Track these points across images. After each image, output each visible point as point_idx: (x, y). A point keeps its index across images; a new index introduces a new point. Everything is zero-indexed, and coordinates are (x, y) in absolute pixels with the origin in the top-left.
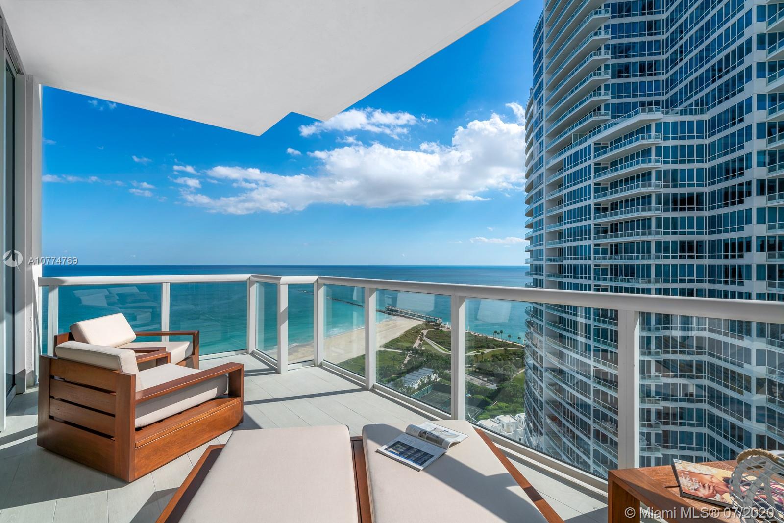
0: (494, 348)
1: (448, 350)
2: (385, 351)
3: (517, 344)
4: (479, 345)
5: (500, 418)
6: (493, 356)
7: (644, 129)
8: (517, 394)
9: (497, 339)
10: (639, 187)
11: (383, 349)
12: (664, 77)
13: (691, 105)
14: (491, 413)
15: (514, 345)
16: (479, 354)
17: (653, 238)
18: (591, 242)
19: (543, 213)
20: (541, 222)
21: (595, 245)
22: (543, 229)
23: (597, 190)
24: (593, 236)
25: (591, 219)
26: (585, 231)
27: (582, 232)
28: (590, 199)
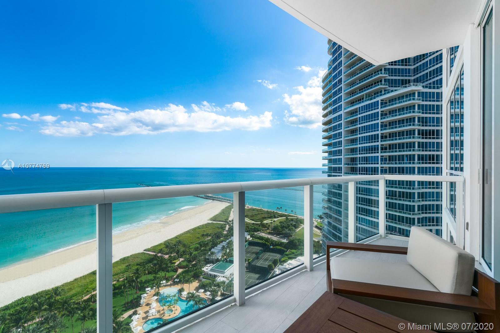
0: (278, 218)
1: (251, 220)
2: (212, 223)
3: (291, 215)
4: (269, 216)
5: (300, 259)
6: (280, 223)
7: (411, 95)
8: (300, 244)
9: (278, 212)
10: (411, 126)
11: (210, 222)
12: (413, 67)
13: (430, 84)
14: (289, 257)
15: (290, 215)
16: (272, 221)
17: (416, 153)
18: (379, 155)
19: (341, 138)
20: (340, 142)
21: (381, 156)
22: (341, 146)
23: (382, 126)
24: (380, 151)
25: (379, 142)
26: (375, 148)
27: (372, 148)
28: (378, 130)
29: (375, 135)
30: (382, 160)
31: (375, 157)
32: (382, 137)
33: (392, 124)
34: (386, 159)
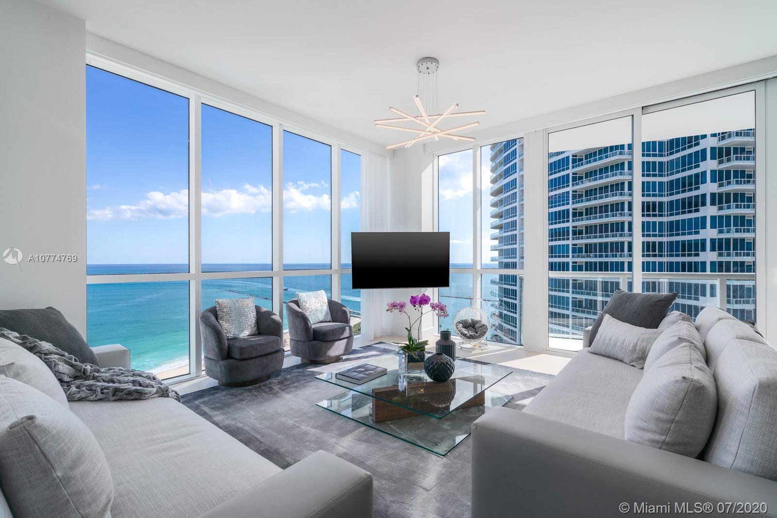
18: (570, 242)
19: (516, 216)
20: (514, 223)
21: (573, 245)
22: (516, 230)
23: (574, 197)
24: (571, 236)
25: (569, 222)
26: (564, 232)
27: (559, 232)
28: (568, 204)
29: (564, 211)
30: (574, 251)
31: (563, 245)
32: (574, 214)
33: (590, 193)
34: (580, 250)
